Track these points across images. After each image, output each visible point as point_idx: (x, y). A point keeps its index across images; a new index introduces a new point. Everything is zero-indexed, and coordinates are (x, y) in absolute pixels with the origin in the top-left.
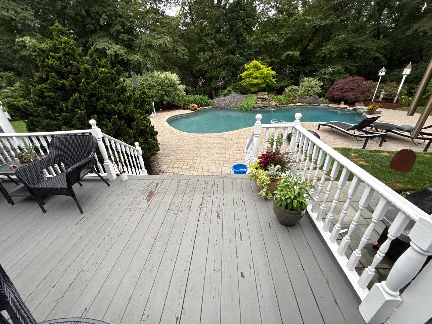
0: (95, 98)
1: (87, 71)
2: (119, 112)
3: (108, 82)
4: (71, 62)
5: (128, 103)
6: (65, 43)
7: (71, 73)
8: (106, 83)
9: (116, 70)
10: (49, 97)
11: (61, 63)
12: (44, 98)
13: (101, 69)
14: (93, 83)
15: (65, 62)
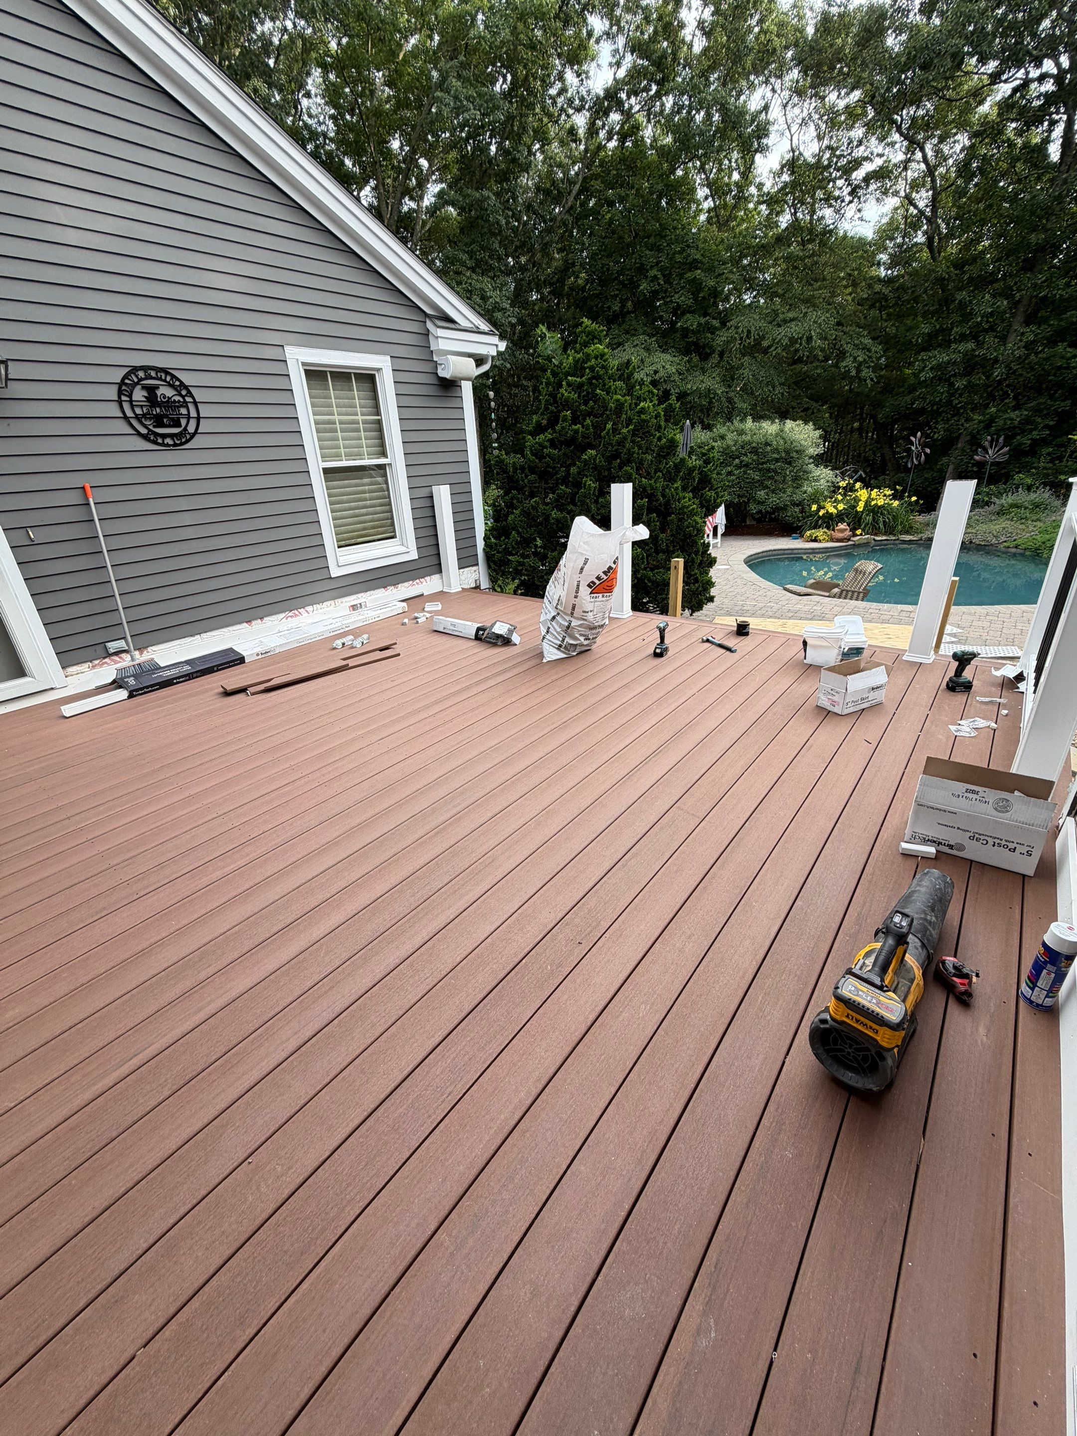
0: (618, 461)
1: (620, 406)
2: (652, 494)
3: (648, 432)
4: (598, 391)
5: (672, 480)
6: (596, 358)
7: (589, 414)
8: (643, 434)
9: (666, 408)
10: (549, 455)
11: (579, 396)
12: (541, 457)
13: (642, 404)
14: (625, 431)
15: (588, 393)
